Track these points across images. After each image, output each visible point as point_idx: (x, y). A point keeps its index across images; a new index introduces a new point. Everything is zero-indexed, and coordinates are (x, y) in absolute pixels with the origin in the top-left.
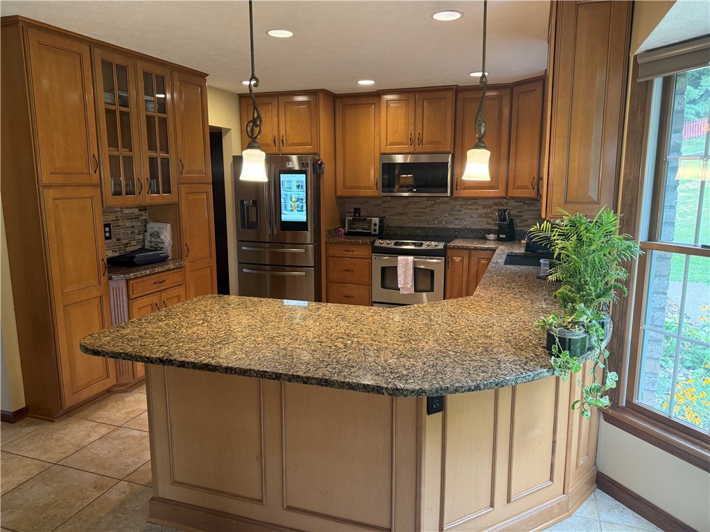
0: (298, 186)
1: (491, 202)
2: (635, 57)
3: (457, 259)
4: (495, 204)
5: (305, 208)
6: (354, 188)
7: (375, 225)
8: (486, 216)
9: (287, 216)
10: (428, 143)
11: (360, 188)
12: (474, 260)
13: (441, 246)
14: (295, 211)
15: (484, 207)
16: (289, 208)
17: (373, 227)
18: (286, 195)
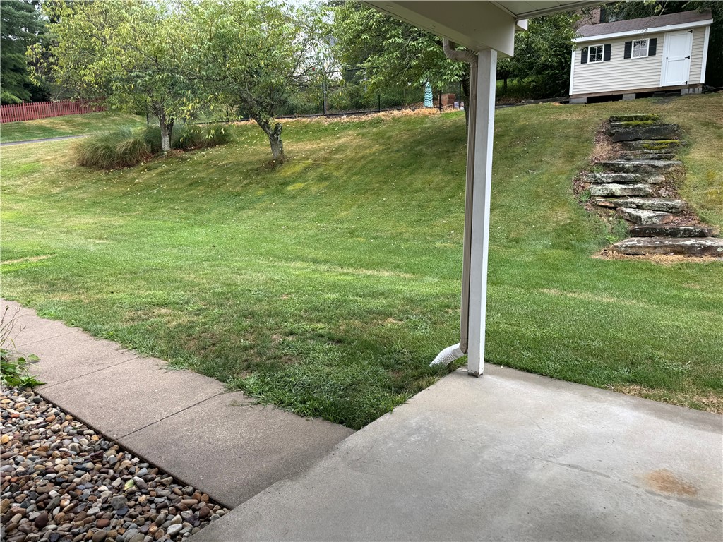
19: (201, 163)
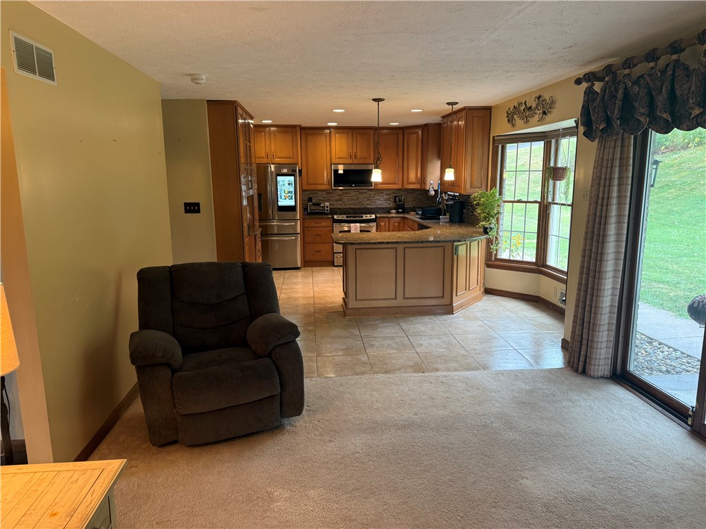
0: (289, 184)
1: (390, 192)
2: (494, 137)
3: (383, 224)
4: (393, 193)
5: (294, 197)
6: (314, 184)
7: (327, 207)
8: (389, 200)
9: (282, 203)
10: (361, 158)
11: (318, 184)
12: (391, 223)
13: (373, 216)
14: (287, 199)
15: (387, 195)
16: (283, 197)
17: (326, 209)
18: (281, 190)
19: (672, 166)
